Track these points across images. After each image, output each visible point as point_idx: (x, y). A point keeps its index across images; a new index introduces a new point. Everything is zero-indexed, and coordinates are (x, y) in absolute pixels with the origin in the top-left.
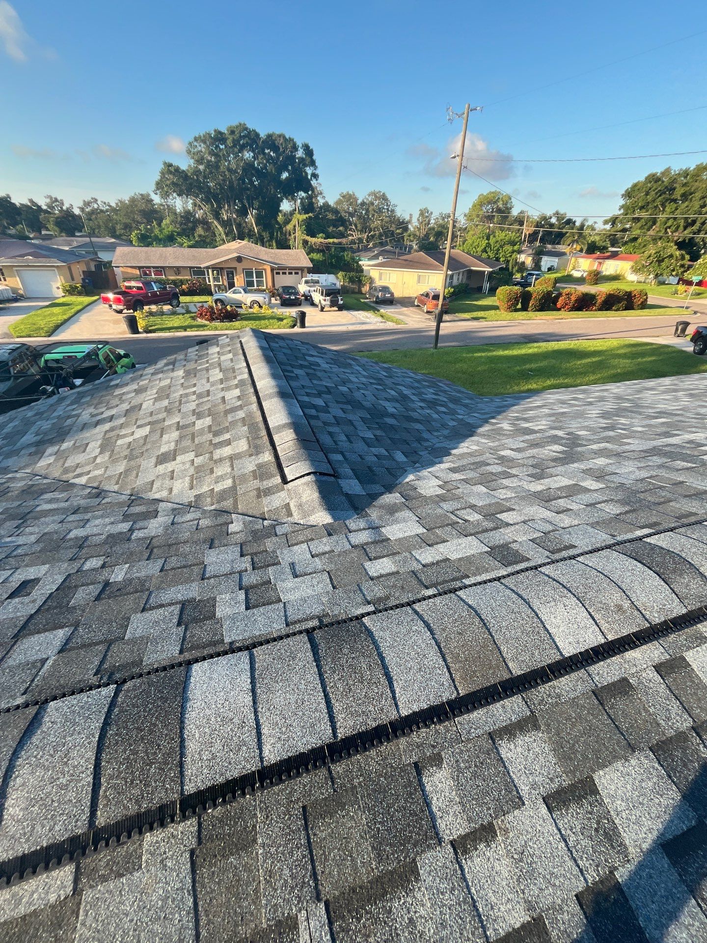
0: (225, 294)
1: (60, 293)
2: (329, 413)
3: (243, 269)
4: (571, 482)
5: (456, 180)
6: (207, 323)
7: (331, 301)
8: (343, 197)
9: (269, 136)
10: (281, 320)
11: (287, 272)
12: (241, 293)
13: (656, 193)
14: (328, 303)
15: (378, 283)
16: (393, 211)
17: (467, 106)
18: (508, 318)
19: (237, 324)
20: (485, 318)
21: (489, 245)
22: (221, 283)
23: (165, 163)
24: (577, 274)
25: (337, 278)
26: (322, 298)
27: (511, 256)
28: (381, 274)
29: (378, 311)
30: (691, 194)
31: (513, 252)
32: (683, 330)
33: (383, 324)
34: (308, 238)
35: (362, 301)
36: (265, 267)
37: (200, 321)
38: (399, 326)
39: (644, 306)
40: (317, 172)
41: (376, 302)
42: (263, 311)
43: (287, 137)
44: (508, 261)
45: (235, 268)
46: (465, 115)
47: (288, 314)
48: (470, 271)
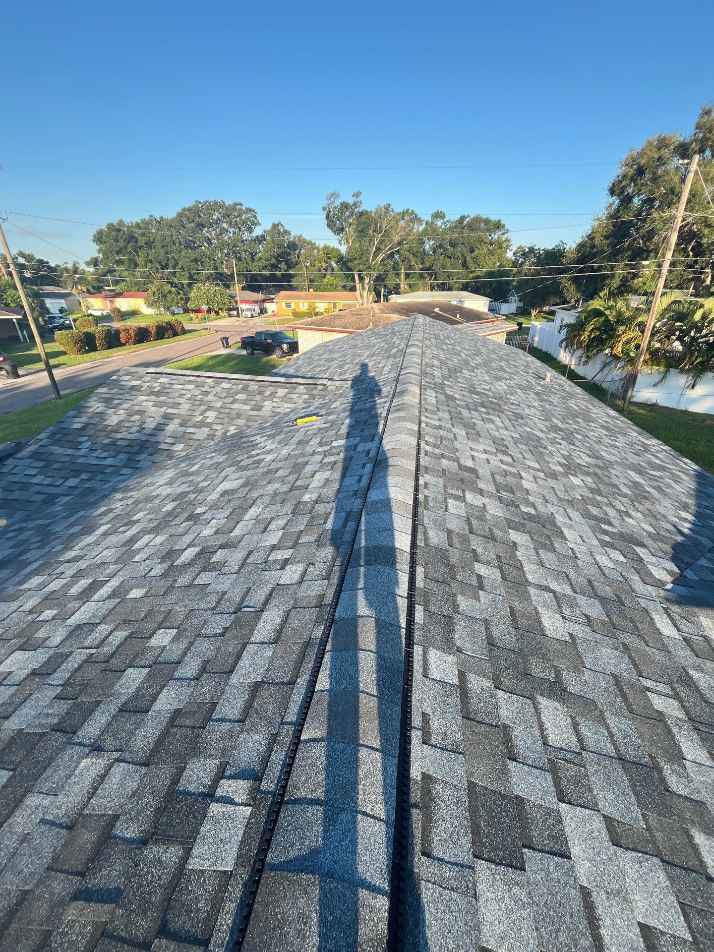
13: (125, 241)
30: (152, 243)
32: (227, 343)
39: (184, 332)
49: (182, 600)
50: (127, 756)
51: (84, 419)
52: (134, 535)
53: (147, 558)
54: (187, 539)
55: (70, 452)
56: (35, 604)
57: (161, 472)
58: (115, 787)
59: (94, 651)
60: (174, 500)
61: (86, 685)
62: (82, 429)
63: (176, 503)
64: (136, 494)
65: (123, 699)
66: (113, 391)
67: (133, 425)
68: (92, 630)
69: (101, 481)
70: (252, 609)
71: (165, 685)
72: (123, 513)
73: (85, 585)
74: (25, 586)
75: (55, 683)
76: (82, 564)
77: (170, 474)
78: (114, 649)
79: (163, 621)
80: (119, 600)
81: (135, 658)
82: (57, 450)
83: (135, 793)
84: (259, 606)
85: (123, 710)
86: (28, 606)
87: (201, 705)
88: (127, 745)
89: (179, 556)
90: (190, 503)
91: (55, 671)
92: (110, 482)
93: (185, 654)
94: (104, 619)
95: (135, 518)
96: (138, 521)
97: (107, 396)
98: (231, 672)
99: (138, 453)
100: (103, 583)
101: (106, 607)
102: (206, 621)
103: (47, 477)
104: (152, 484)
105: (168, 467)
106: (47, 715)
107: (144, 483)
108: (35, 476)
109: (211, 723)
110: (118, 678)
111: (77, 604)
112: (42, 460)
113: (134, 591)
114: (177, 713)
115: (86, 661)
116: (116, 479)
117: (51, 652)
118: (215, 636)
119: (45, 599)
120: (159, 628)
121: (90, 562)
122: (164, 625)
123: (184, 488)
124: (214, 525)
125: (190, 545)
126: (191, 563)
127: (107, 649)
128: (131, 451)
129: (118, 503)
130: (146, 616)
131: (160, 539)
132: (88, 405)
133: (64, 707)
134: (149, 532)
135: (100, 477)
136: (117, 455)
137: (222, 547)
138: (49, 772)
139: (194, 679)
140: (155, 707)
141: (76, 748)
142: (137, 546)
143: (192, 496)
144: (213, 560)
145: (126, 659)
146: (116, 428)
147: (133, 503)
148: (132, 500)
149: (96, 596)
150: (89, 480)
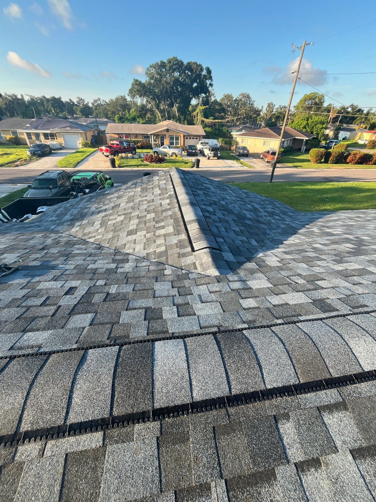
0: (159, 149)
1: (80, 146)
2: (215, 215)
3: (169, 136)
4: (360, 267)
5: (293, 85)
6: (149, 163)
7: (214, 154)
8: (225, 96)
9: (189, 63)
10: (186, 163)
11: (192, 137)
12: (167, 148)
14: (212, 155)
15: (241, 145)
16: (252, 104)
17: (304, 42)
18: (316, 167)
19: (164, 165)
20: (301, 167)
21: (307, 124)
22: (157, 143)
23: (134, 80)
24: (361, 142)
25: (218, 141)
26: (209, 152)
27: (320, 131)
28: (243, 140)
29: (239, 160)
31: (322, 128)
33: (241, 168)
34: (205, 119)
35: (231, 154)
36: (180, 135)
37: (146, 162)
38: (251, 169)
40: (212, 83)
41: (239, 155)
42: (177, 158)
43: (198, 64)
44: (318, 134)
45: (165, 135)
46: (303, 47)
47: (190, 160)
48: (295, 139)
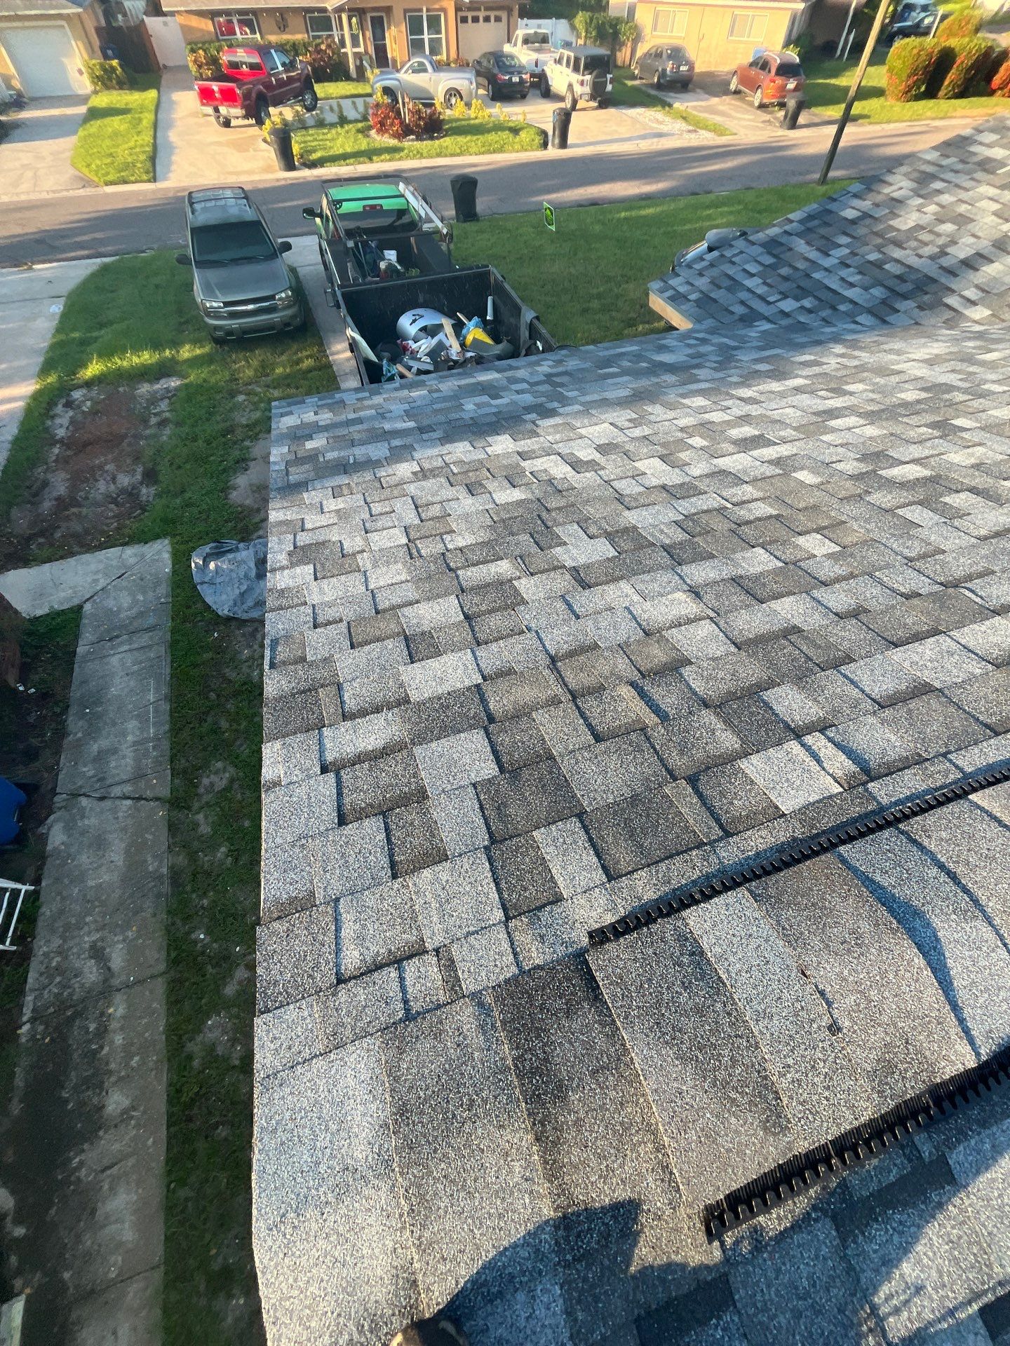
1: (84, 85)
3: (406, 11)
6: (393, 142)
7: (593, 85)
10: (515, 131)
11: (481, 14)
12: (425, 71)
14: (587, 89)
15: (657, 40)
18: (908, 115)
19: (447, 141)
20: (867, 117)
22: (362, 50)
25: (573, 27)
29: (670, 106)
33: (693, 136)
37: (381, 139)
38: (724, 140)
42: (474, 113)
45: (388, 9)
47: (519, 119)
49: (867, 521)
50: (722, 623)
51: (866, 205)
52: (837, 408)
53: (842, 445)
54: (916, 451)
55: (813, 255)
56: (689, 424)
57: (923, 340)
58: (698, 637)
59: (729, 506)
60: (923, 389)
61: (707, 532)
62: (853, 222)
63: (924, 395)
64: (865, 356)
65: (740, 572)
66: (945, 162)
67: (931, 242)
68: (737, 485)
69: (824, 320)
70: (978, 600)
71: (795, 594)
72: (833, 373)
73: (749, 435)
74: (686, 401)
75: (680, 509)
76: (754, 410)
77: (937, 348)
78: (752, 518)
79: (825, 528)
80: (781, 472)
81: (771, 543)
82: (801, 246)
83: (714, 659)
84: (994, 603)
85: (736, 580)
86: (683, 422)
87: (830, 646)
88: (726, 613)
89: (891, 466)
90: (951, 404)
91: (683, 498)
92: (835, 326)
93: (838, 580)
94: (754, 481)
95: (847, 388)
96: (851, 394)
97: (930, 169)
98: (896, 646)
99: (905, 297)
100: (770, 443)
101: (762, 470)
102: (888, 566)
103: (765, 283)
104: (899, 352)
105: (940, 338)
106: (662, 532)
107: (886, 347)
108: (752, 275)
109: (835, 672)
110: (743, 549)
111: (731, 448)
112: (774, 256)
113: (805, 472)
114: (796, 630)
115: (716, 510)
116: (845, 326)
117: (687, 479)
118: (893, 590)
119: (702, 425)
120: (817, 531)
121: (764, 412)
122: (826, 532)
123: (952, 379)
124: (978, 454)
125: (914, 461)
126: (904, 485)
127: (743, 513)
128: (897, 289)
129: (834, 359)
130: (806, 508)
131: (871, 431)
132: (890, 178)
133: (680, 536)
134: (860, 415)
135: (825, 313)
136: (873, 286)
137: (973, 490)
138: (646, 577)
139: (836, 614)
140: (775, 605)
141: (677, 578)
142: (834, 423)
143: (960, 397)
144: (947, 499)
145: (761, 537)
146: (901, 237)
147: (856, 367)
148: (856, 363)
149: (755, 453)
150: (810, 311)
